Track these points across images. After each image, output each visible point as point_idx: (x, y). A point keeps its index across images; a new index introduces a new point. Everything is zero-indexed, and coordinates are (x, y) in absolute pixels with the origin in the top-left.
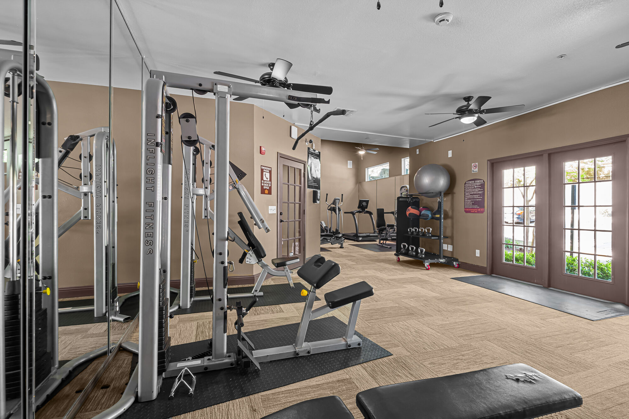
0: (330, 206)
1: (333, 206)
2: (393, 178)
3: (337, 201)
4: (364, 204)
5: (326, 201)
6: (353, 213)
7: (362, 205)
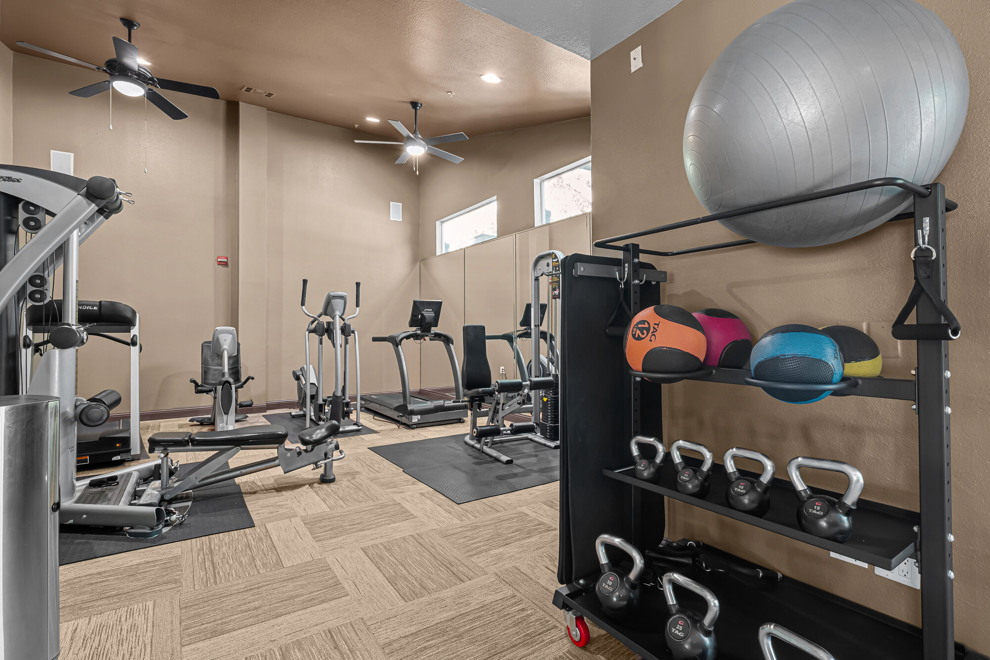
0: (315, 320)
1: (325, 319)
2: (509, 239)
3: (338, 304)
4: (428, 313)
5: (303, 304)
6: (395, 342)
7: (422, 315)
